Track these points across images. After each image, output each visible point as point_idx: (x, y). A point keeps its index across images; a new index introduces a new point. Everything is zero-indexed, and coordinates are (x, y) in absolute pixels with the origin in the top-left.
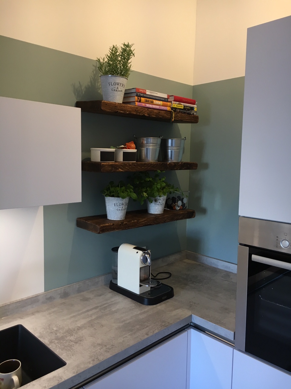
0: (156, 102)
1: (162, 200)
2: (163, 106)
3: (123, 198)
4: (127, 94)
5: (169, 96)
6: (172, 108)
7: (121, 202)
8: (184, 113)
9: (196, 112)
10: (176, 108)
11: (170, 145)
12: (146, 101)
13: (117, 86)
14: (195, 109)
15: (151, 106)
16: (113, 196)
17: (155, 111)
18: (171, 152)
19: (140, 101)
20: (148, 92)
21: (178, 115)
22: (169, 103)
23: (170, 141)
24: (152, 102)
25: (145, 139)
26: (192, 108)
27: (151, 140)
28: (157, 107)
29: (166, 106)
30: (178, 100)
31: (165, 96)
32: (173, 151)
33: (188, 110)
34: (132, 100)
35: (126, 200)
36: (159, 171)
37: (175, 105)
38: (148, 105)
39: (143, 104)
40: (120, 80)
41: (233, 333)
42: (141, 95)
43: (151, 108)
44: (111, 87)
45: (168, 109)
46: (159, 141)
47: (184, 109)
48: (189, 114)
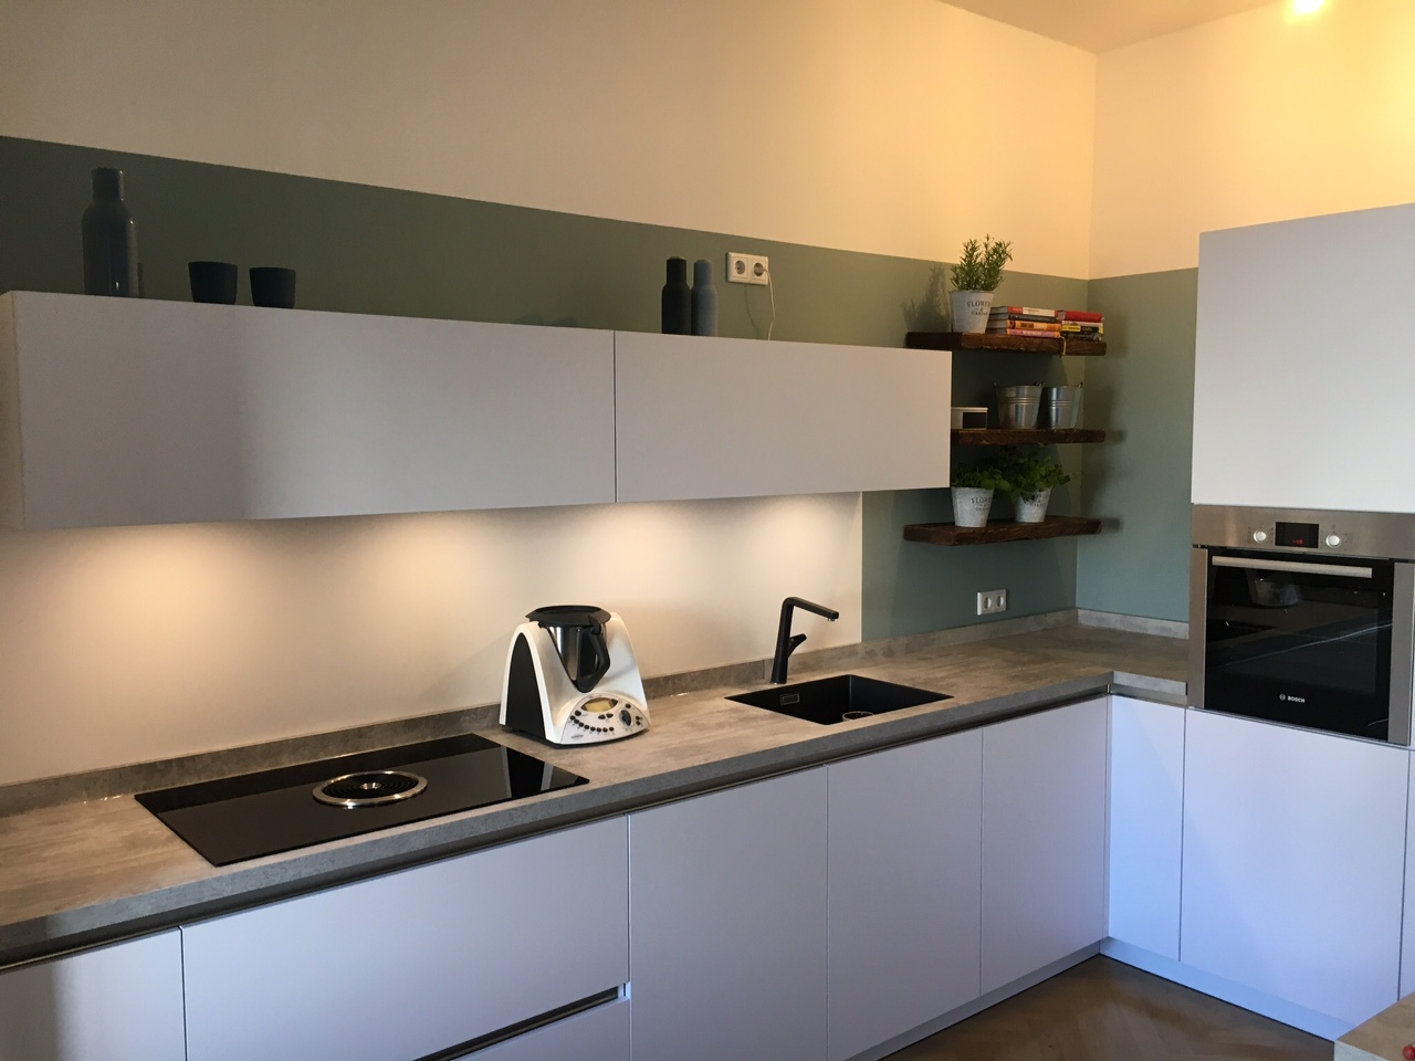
0: (1038, 325)
1: (1043, 497)
2: (1048, 330)
3: (988, 488)
4: (994, 316)
5: (1057, 312)
6: (1062, 333)
7: (984, 496)
8: (1082, 339)
9: (1101, 335)
10: (1067, 332)
11: (1054, 397)
12: (1023, 325)
13: (980, 307)
14: (1101, 331)
15: (1029, 333)
16: (969, 486)
17: (1037, 341)
18: (1057, 410)
19: (1013, 328)
20: (1026, 311)
21: (1072, 343)
22: (1057, 325)
23: (1055, 390)
24: (1032, 326)
25: (1014, 388)
26: (1095, 330)
27: (1025, 390)
28: (1039, 334)
29: (1053, 330)
30: (1071, 317)
31: (1051, 313)
32: (1060, 409)
33: (1089, 333)
34: (1000, 325)
35: (990, 493)
36: (1041, 445)
37: (1067, 326)
38: (1025, 332)
39: (1019, 332)
40: (986, 297)
41: (1184, 684)
42: (1014, 316)
43: (1028, 337)
44: (972, 308)
45: (1057, 335)
46: (1038, 391)
47: (1082, 332)
48: (1090, 340)
